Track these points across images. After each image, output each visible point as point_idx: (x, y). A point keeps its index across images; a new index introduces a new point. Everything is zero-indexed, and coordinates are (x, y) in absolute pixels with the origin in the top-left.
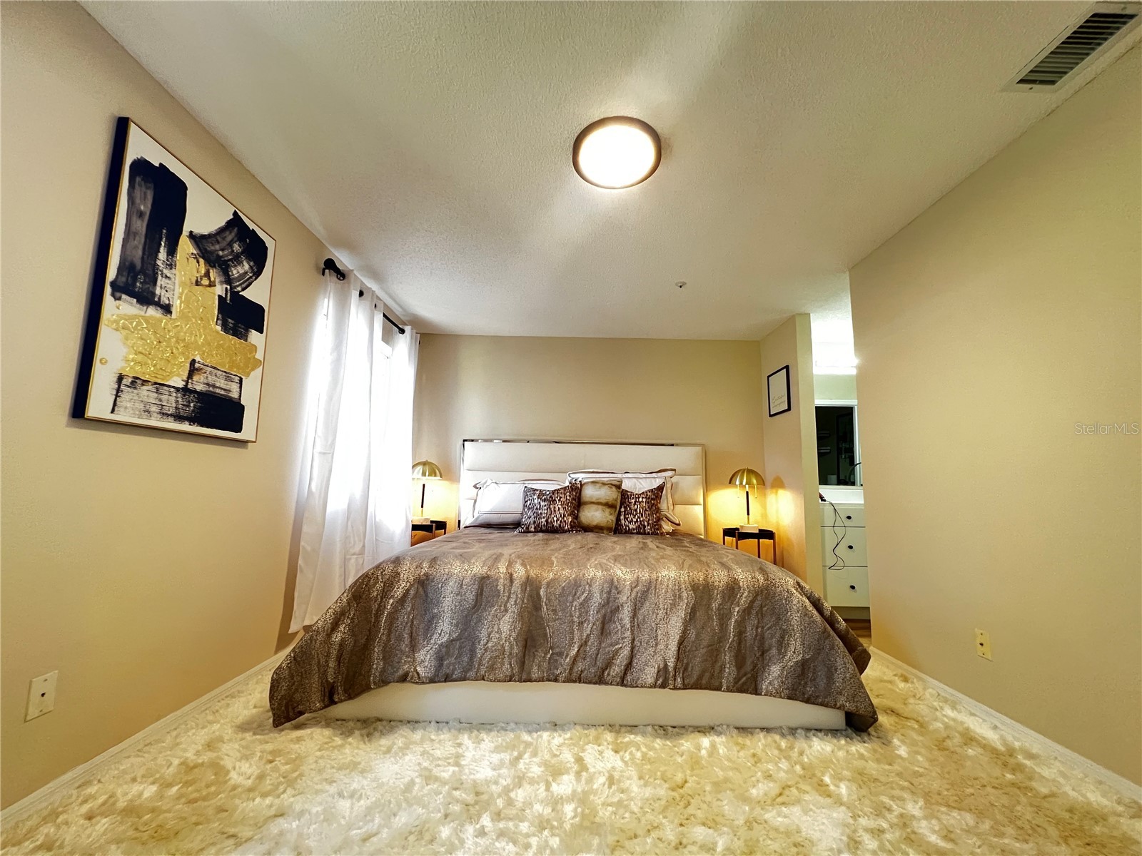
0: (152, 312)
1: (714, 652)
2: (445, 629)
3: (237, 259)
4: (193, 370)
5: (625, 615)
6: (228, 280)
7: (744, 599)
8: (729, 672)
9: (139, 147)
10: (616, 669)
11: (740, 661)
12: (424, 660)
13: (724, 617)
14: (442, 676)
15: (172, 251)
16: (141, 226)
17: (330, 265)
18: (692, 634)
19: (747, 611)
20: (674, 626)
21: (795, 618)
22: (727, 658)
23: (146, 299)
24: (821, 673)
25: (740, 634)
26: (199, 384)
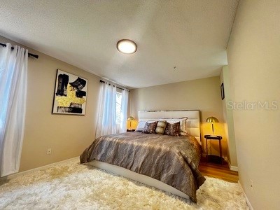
0: (63, 97)
1: (151, 167)
2: (103, 151)
3: (79, 85)
4: (71, 104)
5: (133, 153)
6: (78, 89)
7: (161, 154)
8: (153, 173)
9: (60, 73)
10: (129, 166)
11: (156, 170)
12: (99, 157)
13: (155, 158)
14: (101, 160)
15: (66, 87)
16: (60, 84)
17: (101, 81)
18: (146, 161)
19: (161, 157)
20: (142, 158)
21: (174, 162)
22: (153, 169)
23: (62, 94)
24: (178, 179)
25: (158, 163)
26: (72, 106)
